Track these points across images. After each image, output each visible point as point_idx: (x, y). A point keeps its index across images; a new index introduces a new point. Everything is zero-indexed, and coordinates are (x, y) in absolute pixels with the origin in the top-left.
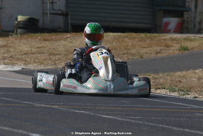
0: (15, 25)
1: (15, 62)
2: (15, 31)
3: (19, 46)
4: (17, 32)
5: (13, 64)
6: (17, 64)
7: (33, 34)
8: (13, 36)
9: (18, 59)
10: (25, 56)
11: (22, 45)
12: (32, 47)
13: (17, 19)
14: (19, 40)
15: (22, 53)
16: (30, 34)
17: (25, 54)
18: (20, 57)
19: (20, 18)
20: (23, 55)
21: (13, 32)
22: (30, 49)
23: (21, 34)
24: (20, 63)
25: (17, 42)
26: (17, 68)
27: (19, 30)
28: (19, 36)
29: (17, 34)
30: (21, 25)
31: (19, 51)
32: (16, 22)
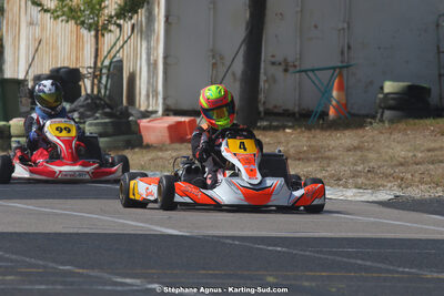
0: (378, 101)
1: (380, 183)
2: (379, 115)
3: (388, 147)
4: (382, 115)
5: (375, 187)
6: (384, 186)
7: (416, 121)
8: (375, 125)
9: (386, 176)
10: (401, 168)
11: (393, 144)
12: (415, 149)
13: (382, 88)
14: (387, 135)
15: (395, 162)
16: (411, 121)
17: (402, 165)
18: (390, 171)
19: (389, 87)
20: (396, 166)
21: (374, 117)
22: (411, 154)
23: (391, 121)
24: (389, 185)
25: (382, 138)
26: (384, 196)
27: (388, 113)
28: (387, 125)
29: (382, 121)
30: (391, 102)
31: (387, 158)
32: (381, 96)
